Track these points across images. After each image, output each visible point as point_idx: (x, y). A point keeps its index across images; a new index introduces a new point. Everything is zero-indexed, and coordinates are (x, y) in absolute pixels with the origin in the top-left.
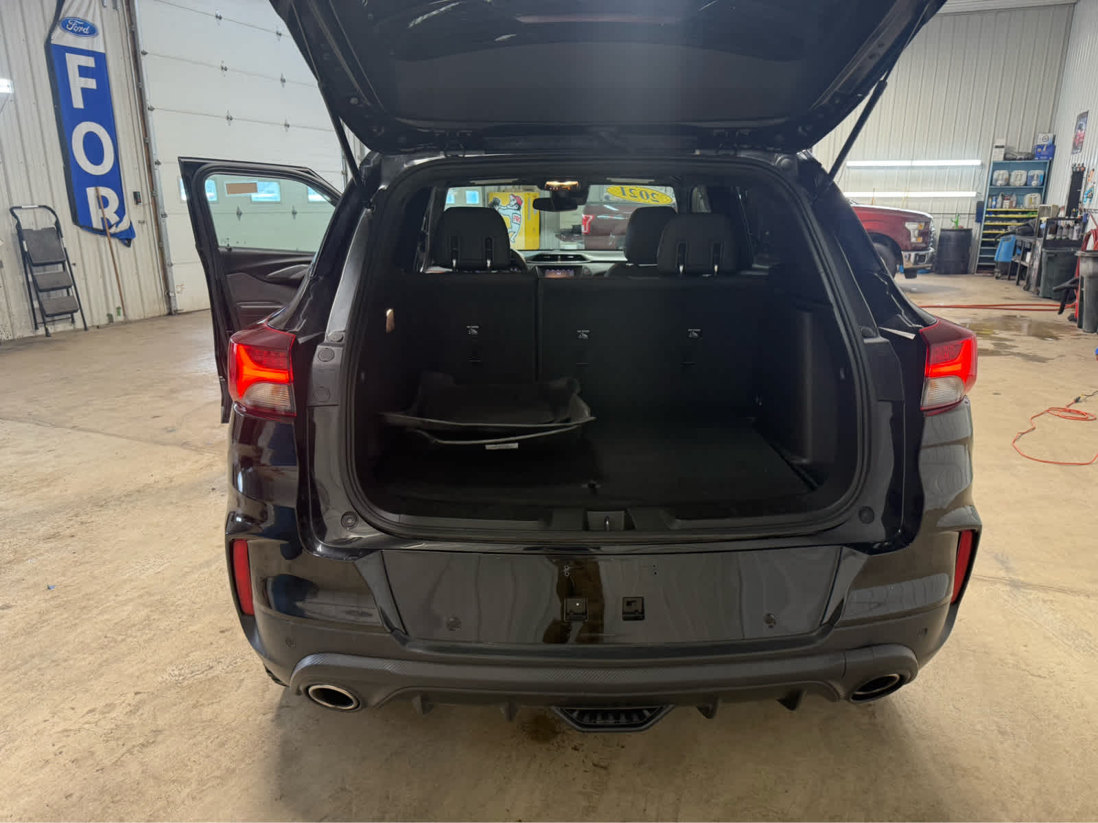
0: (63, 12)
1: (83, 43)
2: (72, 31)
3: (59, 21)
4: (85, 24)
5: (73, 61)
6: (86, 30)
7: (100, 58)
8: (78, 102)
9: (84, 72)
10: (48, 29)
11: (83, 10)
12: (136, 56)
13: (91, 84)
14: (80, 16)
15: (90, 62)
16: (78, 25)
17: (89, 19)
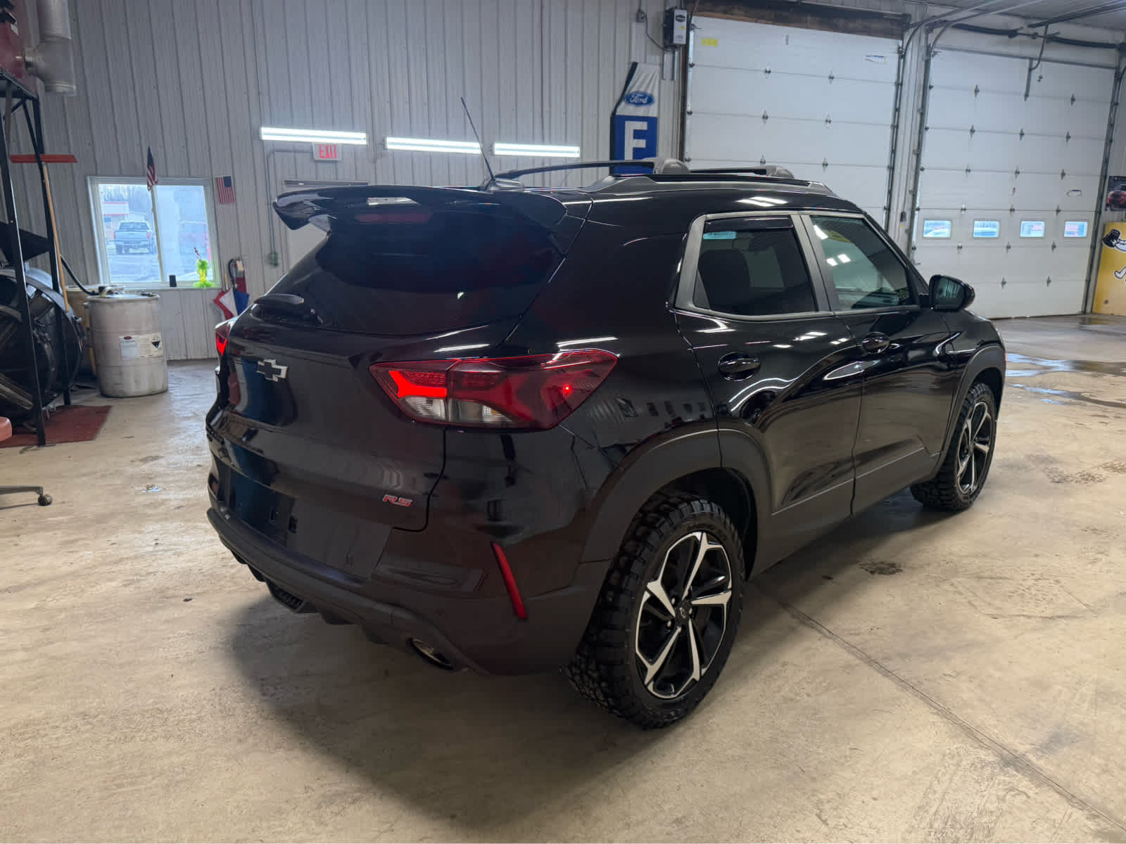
0: (629, 88)
1: (641, 111)
2: (634, 103)
3: (626, 97)
4: (644, 95)
5: (630, 127)
6: (645, 101)
7: (653, 122)
8: (629, 156)
9: (638, 134)
10: (615, 104)
11: (645, 85)
12: (683, 114)
13: (642, 144)
14: (642, 90)
15: (643, 126)
16: (640, 97)
17: (649, 92)
